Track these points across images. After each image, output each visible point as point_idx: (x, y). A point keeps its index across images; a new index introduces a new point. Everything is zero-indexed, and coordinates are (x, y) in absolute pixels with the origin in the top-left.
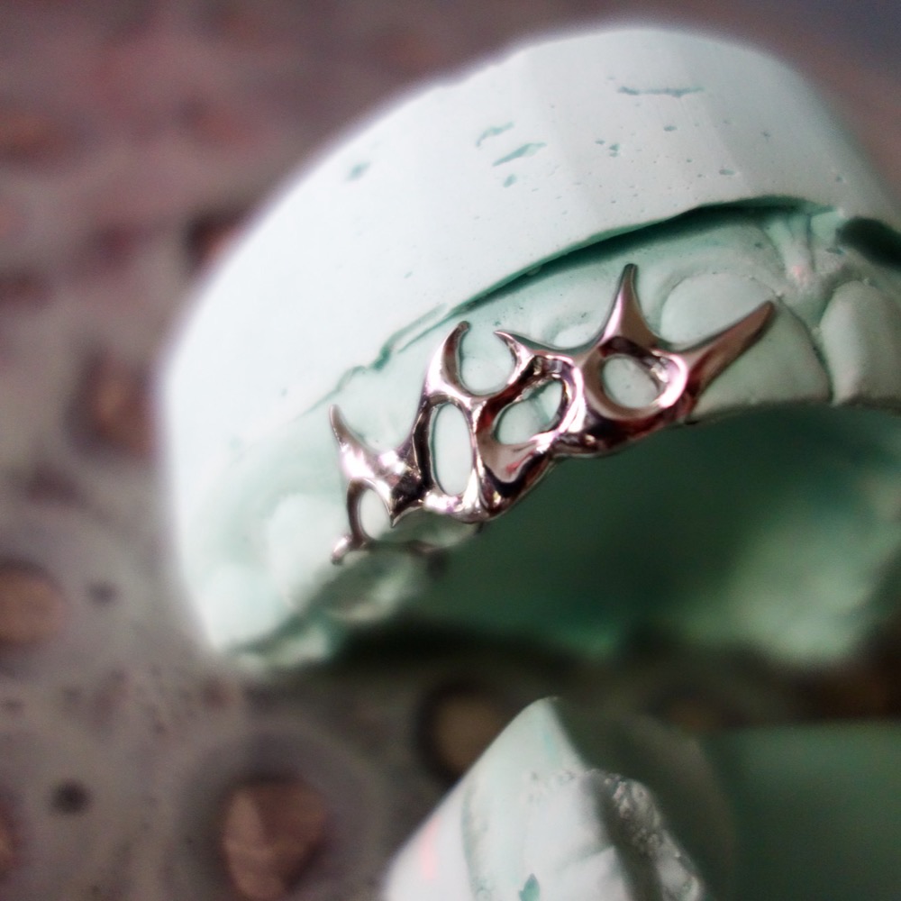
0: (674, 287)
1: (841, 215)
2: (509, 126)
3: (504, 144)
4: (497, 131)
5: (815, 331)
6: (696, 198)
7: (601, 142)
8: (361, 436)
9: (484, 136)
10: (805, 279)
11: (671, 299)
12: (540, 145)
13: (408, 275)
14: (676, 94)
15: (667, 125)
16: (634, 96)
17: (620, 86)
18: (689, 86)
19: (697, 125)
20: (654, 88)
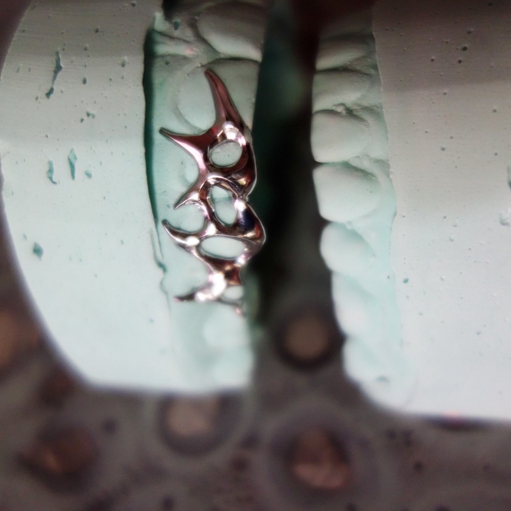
0: (181, 114)
1: (159, 15)
2: (50, 164)
3: (61, 171)
4: (51, 171)
5: (222, 56)
6: (138, 86)
7: (82, 120)
9: (51, 179)
10: (195, 49)
11: (187, 118)
12: (72, 151)
13: (122, 242)
14: (58, 68)
15: (82, 81)
16: (54, 91)
17: (45, 96)
18: (54, 59)
19: (86, 66)
20: (51, 78)
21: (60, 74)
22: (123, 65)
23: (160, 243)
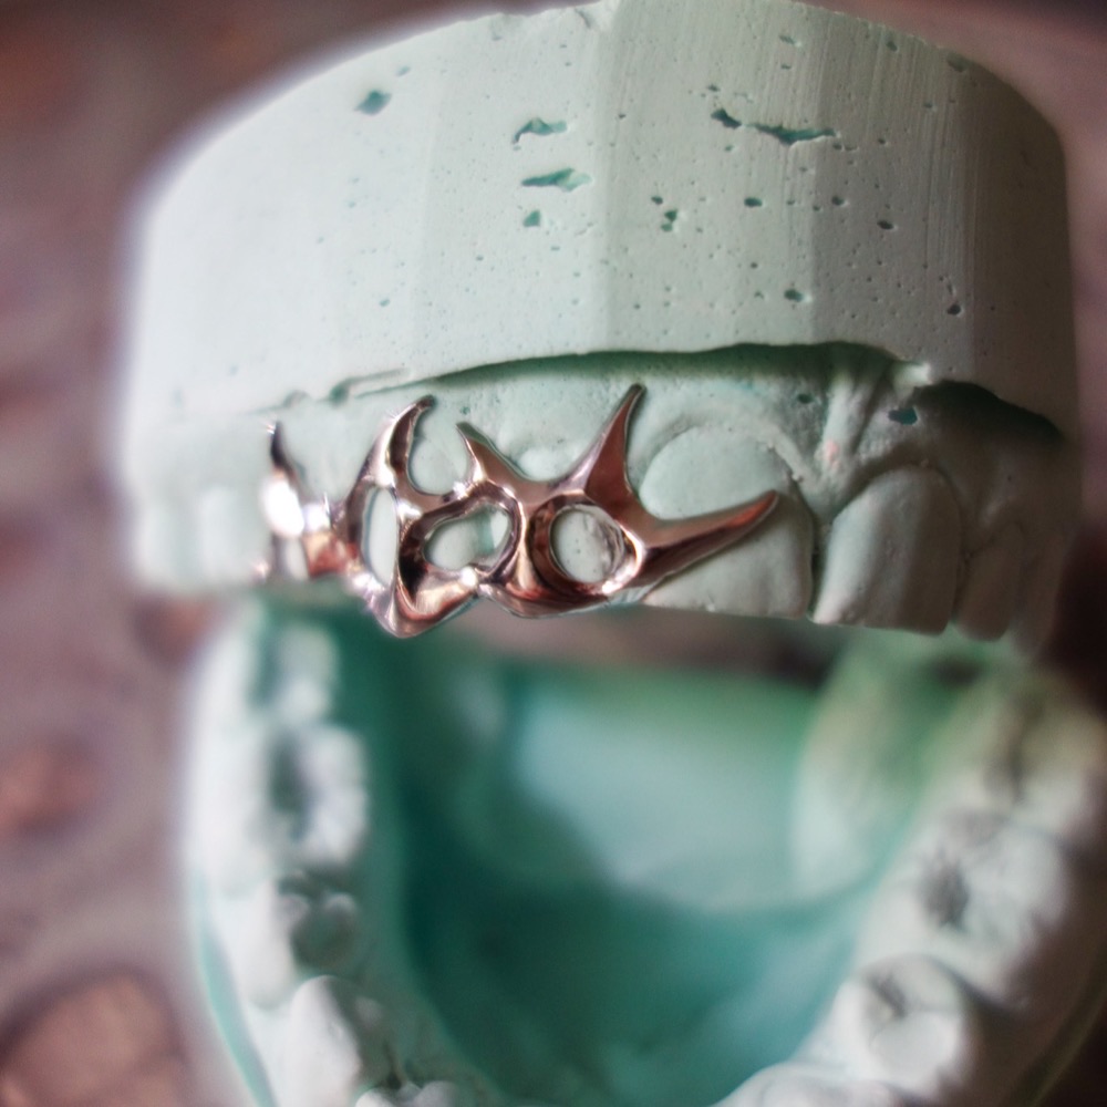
0: (677, 435)
2: (562, 128)
3: (543, 154)
4: (545, 129)
5: (824, 531)
6: (737, 332)
7: (658, 200)
8: (302, 470)
9: (528, 128)
10: (836, 463)
11: (667, 451)
12: (585, 178)
13: (384, 303)
14: (785, 136)
15: (752, 194)
16: (729, 130)
17: (719, 107)
18: (812, 124)
19: (790, 203)
20: (762, 122)
21: (772, 141)
22: (792, 295)
23: (386, 391)
